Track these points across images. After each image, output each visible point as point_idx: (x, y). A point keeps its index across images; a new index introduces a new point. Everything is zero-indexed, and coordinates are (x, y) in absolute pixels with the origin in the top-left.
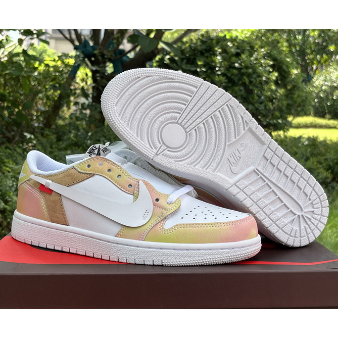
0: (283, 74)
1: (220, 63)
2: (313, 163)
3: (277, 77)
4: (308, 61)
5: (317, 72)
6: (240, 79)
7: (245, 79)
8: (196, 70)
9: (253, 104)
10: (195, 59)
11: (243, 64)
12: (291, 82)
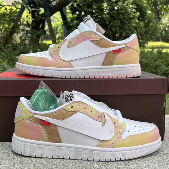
0: (142, 13)
1: (106, 7)
2: (159, 62)
3: (139, 15)
4: (159, 9)
5: (164, 15)
6: (118, 16)
7: (121, 16)
8: (92, 11)
9: (125, 31)
10: (92, 5)
11: (119, 8)
12: (147, 18)
